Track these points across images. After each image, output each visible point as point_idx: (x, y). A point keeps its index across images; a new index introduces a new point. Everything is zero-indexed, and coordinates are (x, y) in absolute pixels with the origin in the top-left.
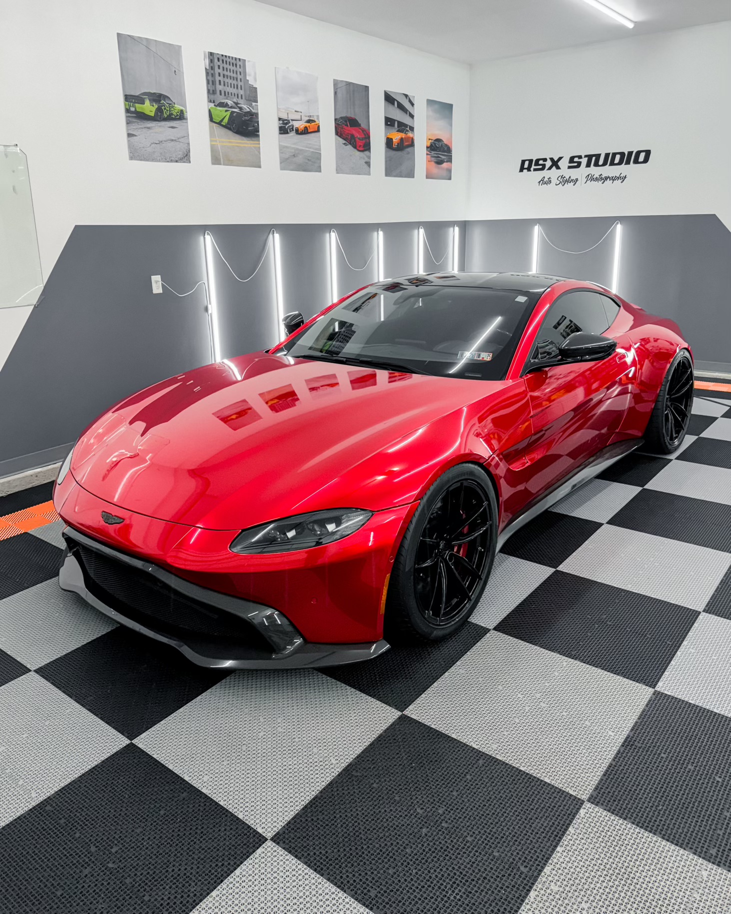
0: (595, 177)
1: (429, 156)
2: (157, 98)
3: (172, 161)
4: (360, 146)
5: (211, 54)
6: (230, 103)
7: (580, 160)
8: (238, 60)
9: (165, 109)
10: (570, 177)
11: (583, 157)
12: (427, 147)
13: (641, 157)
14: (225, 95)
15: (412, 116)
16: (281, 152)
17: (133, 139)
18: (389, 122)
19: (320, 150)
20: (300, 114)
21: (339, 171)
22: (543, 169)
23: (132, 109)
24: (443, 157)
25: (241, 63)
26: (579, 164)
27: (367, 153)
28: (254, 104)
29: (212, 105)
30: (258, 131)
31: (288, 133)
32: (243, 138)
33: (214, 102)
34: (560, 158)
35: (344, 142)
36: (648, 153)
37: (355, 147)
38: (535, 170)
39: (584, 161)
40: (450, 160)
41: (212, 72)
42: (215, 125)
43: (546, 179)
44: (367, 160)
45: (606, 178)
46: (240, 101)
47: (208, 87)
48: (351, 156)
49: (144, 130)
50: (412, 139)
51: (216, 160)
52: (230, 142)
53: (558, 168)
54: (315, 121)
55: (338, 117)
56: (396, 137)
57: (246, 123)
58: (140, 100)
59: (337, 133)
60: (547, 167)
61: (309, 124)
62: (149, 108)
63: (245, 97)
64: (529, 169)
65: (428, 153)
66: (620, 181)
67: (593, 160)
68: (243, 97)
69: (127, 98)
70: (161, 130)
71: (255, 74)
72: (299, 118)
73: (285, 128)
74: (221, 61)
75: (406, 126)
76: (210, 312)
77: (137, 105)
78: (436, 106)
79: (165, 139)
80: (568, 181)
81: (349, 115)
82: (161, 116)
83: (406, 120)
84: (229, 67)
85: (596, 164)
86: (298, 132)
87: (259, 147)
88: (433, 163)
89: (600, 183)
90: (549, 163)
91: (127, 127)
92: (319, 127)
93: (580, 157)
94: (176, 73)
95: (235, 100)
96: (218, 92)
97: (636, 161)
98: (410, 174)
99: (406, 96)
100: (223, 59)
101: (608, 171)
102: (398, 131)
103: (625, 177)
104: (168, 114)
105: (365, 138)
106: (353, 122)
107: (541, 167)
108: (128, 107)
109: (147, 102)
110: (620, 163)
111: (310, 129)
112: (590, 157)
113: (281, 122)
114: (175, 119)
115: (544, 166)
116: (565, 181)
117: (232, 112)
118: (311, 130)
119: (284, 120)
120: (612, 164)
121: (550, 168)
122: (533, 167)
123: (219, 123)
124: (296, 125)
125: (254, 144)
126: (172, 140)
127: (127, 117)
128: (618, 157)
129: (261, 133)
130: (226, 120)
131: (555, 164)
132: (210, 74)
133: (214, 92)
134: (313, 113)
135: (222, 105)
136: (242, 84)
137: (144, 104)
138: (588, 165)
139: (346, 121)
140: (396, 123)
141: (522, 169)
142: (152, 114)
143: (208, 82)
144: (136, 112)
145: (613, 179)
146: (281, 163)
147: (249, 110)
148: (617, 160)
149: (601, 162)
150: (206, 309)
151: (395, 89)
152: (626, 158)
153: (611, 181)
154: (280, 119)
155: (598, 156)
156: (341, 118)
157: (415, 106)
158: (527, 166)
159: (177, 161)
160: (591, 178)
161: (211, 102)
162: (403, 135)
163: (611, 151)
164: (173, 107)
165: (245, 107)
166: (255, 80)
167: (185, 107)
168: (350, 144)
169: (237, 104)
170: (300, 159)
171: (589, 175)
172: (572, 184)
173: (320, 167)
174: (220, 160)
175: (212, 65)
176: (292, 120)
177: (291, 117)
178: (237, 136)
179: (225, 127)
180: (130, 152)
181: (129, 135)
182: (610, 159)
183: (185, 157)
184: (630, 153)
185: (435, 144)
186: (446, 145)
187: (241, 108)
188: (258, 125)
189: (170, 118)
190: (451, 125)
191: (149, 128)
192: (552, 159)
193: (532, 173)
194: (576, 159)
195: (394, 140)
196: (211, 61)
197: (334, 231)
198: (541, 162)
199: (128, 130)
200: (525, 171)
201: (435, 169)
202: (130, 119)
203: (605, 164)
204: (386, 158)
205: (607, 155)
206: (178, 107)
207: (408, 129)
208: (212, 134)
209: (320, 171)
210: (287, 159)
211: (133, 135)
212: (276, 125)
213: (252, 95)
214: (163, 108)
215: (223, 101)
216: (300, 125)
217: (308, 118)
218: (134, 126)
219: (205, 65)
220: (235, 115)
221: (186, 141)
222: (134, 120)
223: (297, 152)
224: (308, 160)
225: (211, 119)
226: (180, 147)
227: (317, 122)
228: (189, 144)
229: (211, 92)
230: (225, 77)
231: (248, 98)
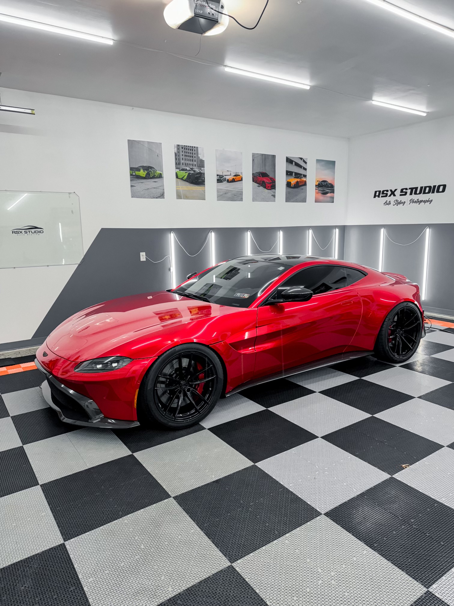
0: (415, 200)
1: (317, 190)
2: (147, 168)
3: (154, 198)
4: (269, 187)
5: (178, 145)
6: (188, 168)
7: (406, 191)
8: (193, 148)
9: (151, 173)
10: (401, 201)
11: (408, 189)
12: (316, 185)
13: (440, 189)
14: (185, 165)
15: (305, 169)
16: (218, 192)
17: (133, 188)
18: (289, 173)
19: (242, 190)
20: (230, 172)
21: (254, 200)
22: (386, 196)
23: (134, 174)
24: (327, 190)
25: (196, 149)
26: (406, 193)
27: (273, 190)
28: (202, 168)
29: (178, 170)
30: (205, 182)
31: (222, 182)
32: (196, 186)
33: (179, 169)
34: (396, 190)
35: (258, 185)
36: (445, 186)
37: (265, 187)
38: (382, 197)
39: (409, 191)
40: (333, 192)
41: (179, 154)
42: (179, 180)
43: (388, 202)
44: (273, 194)
45: (421, 201)
46: (194, 167)
47: (176, 161)
48: (262, 192)
49: (140, 183)
50: (305, 182)
51: (179, 197)
52: (187, 188)
53: (394, 195)
54: (240, 175)
55: (254, 172)
56: (293, 181)
57: (197, 178)
58: (138, 169)
59: (253, 181)
60: (389, 195)
61: (236, 177)
62: (142, 173)
63: (197, 165)
64: (379, 196)
65: (317, 188)
66: (429, 203)
67: (414, 191)
68: (196, 165)
69: (131, 169)
70: (150, 183)
71: (203, 153)
72: (229, 174)
73: (220, 179)
74: (184, 149)
75: (301, 174)
76: (171, 271)
77: (136, 172)
78: (323, 163)
79: (150, 188)
80: (400, 203)
81: (261, 171)
82: (148, 177)
83: (301, 171)
84: (188, 151)
85: (416, 193)
86: (228, 181)
87: (205, 190)
88: (320, 194)
89: (418, 204)
90: (389, 193)
91: (131, 182)
92: (242, 178)
93: (406, 189)
94: (159, 156)
95: (191, 167)
96: (182, 164)
97: (438, 191)
98: (304, 200)
99: (301, 159)
100: (185, 148)
101: (422, 197)
102: (295, 178)
103: (432, 201)
104: (153, 175)
105: (272, 183)
106: (264, 175)
107: (385, 195)
108: (131, 173)
109: (142, 171)
110: (429, 193)
111: (237, 179)
112: (412, 189)
113: (218, 177)
114: (157, 178)
115: (387, 194)
116: (398, 203)
117: (189, 173)
119: (220, 176)
120: (424, 193)
121: (390, 196)
122: (381, 195)
123: (182, 179)
124: (227, 178)
125: (202, 188)
126: (155, 188)
127: (131, 178)
128: (427, 189)
129: (206, 183)
130: (186, 177)
131: (393, 193)
132: (177, 155)
133: (179, 164)
134: (238, 172)
135: (183, 170)
136: (196, 159)
137: (140, 171)
138: (411, 194)
139: (259, 174)
140: (294, 174)
141: (375, 197)
142: (144, 176)
143: (176, 159)
144: (136, 175)
145: (425, 202)
146: (218, 197)
147: (199, 172)
148: (427, 191)
149: (418, 192)
150: (170, 270)
151: (294, 155)
152: (433, 189)
153: (424, 203)
154: (217, 175)
155: (416, 188)
156: (256, 173)
157: (307, 164)
158: (378, 194)
159: (157, 198)
160: (412, 201)
161: (177, 168)
162: (299, 180)
163: (424, 185)
164: (156, 172)
165: (197, 170)
166: (203, 156)
167: (163, 172)
168: (262, 186)
169: (192, 169)
170: (229, 195)
171: (411, 200)
172: (402, 204)
173: (242, 198)
174: (181, 197)
175: (178, 151)
176: (225, 175)
177: (224, 174)
178: (192, 185)
179: (185, 180)
180: (132, 194)
181: (132, 186)
182: (423, 190)
183: (162, 196)
184: (435, 186)
185: (322, 183)
186: (330, 184)
187: (194, 171)
188: (204, 179)
189: (154, 177)
190: (334, 173)
191: (142, 182)
192: (391, 190)
193: (380, 198)
194: (404, 190)
195: (292, 183)
196: (178, 149)
197: (249, 231)
198: (385, 192)
199: (131, 184)
200: (377, 197)
201: (321, 197)
202: (133, 179)
203: (420, 193)
204: (286, 193)
205: (421, 188)
206: (158, 172)
207: (302, 176)
208: (177, 184)
209: (242, 201)
210: (221, 195)
211: (134, 186)
212: (216, 178)
213: (201, 164)
214: (150, 173)
215: (184, 168)
216: (230, 178)
217: (235, 174)
218: (135, 182)
219: (175, 151)
220: (190, 174)
221: (163, 188)
222: (134, 179)
223: (227, 191)
224: (234, 195)
225: (177, 177)
226: (159, 191)
227: (241, 176)
228: (164, 189)
229: (178, 164)
230: (186, 156)
231: (199, 166)
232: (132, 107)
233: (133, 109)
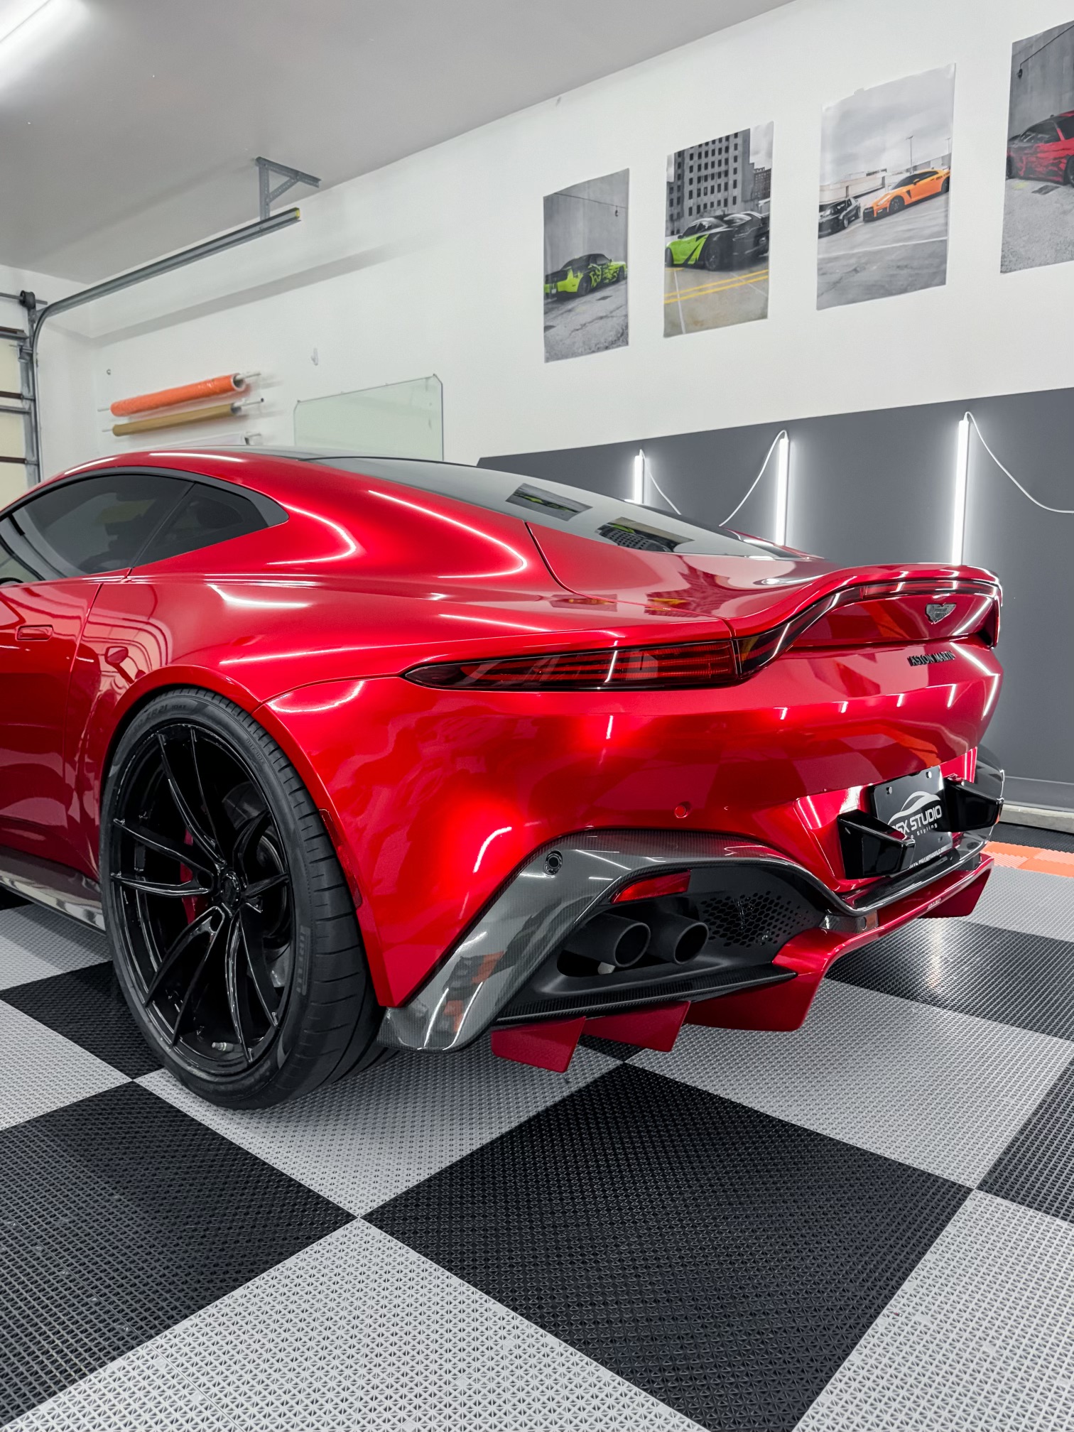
2: (584, 264)
3: (599, 350)
5: (681, 154)
6: (706, 221)
8: (732, 139)
9: (595, 274)
16: (822, 272)
17: (552, 331)
19: (945, 233)
20: (883, 174)
21: (1013, 263)
23: (553, 291)
25: (739, 141)
28: (762, 202)
29: (675, 238)
30: (768, 250)
31: (843, 228)
33: (678, 232)
35: (1042, 184)
42: (675, 269)
46: (730, 209)
47: (668, 212)
49: (566, 315)
51: (672, 328)
52: (701, 290)
54: (936, 173)
55: (1018, 131)
57: (741, 245)
58: (562, 274)
59: (1012, 173)
61: (911, 187)
62: (570, 282)
63: (743, 197)
68: (739, 200)
69: (548, 278)
70: (590, 307)
71: (771, 144)
72: (877, 184)
73: (834, 221)
74: (696, 157)
77: (560, 284)
79: (589, 320)
81: (1066, 110)
82: (589, 287)
84: (711, 159)
86: (870, 217)
87: (768, 281)
91: (545, 318)
92: (947, 182)
94: (620, 213)
95: (719, 213)
96: (687, 213)
100: (700, 151)
104: (599, 280)
108: (548, 291)
109: (570, 275)
111: (917, 192)
113: (828, 212)
114: (610, 284)
118: (914, 199)
119: (834, 206)
123: (685, 265)
124: (865, 203)
125: (753, 277)
126: (601, 318)
127: (543, 304)
129: (774, 252)
130: (697, 254)
133: (681, 215)
135: (690, 231)
136: (739, 177)
137: (566, 278)
139: (1050, 131)
142: (575, 289)
143: (671, 203)
146: (820, 296)
147: (748, 218)
154: (823, 208)
156: (1035, 126)
159: (607, 348)
161: (672, 233)
165: (741, 215)
166: (771, 155)
169: (722, 217)
170: (873, 273)
173: (944, 272)
174: (680, 327)
176: (856, 197)
177: (853, 192)
178: (723, 274)
180: (546, 351)
181: (547, 328)
183: (621, 337)
187: (730, 223)
188: (768, 238)
189: (602, 286)
191: (570, 311)
196: (679, 165)
199: (543, 322)
202: (550, 306)
206: (615, 264)
208: (671, 287)
209: (943, 282)
210: (838, 282)
211: (550, 327)
214: (591, 274)
215: (693, 224)
216: (881, 199)
217: (908, 175)
218: (555, 313)
219: (668, 177)
220: (715, 239)
221: (624, 313)
222: (554, 306)
223: (863, 260)
224: (898, 267)
225: (671, 262)
226: (612, 325)
227: (942, 171)
228: (626, 316)
229: (675, 217)
230: (702, 181)
231: (749, 198)
232: (557, 98)
233: (559, 100)
